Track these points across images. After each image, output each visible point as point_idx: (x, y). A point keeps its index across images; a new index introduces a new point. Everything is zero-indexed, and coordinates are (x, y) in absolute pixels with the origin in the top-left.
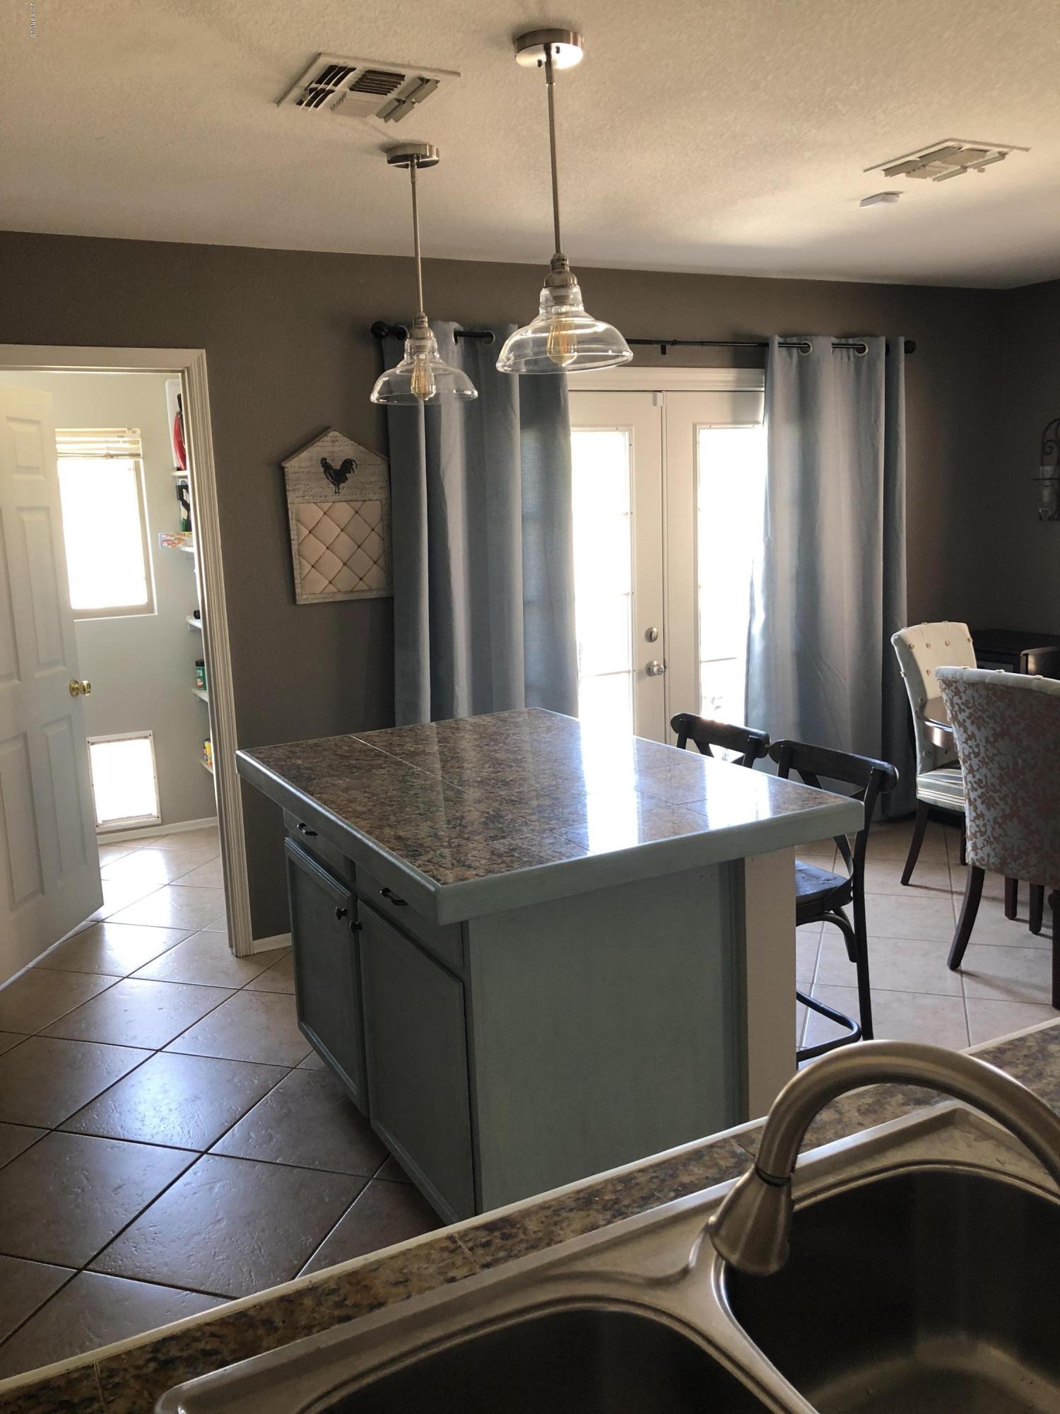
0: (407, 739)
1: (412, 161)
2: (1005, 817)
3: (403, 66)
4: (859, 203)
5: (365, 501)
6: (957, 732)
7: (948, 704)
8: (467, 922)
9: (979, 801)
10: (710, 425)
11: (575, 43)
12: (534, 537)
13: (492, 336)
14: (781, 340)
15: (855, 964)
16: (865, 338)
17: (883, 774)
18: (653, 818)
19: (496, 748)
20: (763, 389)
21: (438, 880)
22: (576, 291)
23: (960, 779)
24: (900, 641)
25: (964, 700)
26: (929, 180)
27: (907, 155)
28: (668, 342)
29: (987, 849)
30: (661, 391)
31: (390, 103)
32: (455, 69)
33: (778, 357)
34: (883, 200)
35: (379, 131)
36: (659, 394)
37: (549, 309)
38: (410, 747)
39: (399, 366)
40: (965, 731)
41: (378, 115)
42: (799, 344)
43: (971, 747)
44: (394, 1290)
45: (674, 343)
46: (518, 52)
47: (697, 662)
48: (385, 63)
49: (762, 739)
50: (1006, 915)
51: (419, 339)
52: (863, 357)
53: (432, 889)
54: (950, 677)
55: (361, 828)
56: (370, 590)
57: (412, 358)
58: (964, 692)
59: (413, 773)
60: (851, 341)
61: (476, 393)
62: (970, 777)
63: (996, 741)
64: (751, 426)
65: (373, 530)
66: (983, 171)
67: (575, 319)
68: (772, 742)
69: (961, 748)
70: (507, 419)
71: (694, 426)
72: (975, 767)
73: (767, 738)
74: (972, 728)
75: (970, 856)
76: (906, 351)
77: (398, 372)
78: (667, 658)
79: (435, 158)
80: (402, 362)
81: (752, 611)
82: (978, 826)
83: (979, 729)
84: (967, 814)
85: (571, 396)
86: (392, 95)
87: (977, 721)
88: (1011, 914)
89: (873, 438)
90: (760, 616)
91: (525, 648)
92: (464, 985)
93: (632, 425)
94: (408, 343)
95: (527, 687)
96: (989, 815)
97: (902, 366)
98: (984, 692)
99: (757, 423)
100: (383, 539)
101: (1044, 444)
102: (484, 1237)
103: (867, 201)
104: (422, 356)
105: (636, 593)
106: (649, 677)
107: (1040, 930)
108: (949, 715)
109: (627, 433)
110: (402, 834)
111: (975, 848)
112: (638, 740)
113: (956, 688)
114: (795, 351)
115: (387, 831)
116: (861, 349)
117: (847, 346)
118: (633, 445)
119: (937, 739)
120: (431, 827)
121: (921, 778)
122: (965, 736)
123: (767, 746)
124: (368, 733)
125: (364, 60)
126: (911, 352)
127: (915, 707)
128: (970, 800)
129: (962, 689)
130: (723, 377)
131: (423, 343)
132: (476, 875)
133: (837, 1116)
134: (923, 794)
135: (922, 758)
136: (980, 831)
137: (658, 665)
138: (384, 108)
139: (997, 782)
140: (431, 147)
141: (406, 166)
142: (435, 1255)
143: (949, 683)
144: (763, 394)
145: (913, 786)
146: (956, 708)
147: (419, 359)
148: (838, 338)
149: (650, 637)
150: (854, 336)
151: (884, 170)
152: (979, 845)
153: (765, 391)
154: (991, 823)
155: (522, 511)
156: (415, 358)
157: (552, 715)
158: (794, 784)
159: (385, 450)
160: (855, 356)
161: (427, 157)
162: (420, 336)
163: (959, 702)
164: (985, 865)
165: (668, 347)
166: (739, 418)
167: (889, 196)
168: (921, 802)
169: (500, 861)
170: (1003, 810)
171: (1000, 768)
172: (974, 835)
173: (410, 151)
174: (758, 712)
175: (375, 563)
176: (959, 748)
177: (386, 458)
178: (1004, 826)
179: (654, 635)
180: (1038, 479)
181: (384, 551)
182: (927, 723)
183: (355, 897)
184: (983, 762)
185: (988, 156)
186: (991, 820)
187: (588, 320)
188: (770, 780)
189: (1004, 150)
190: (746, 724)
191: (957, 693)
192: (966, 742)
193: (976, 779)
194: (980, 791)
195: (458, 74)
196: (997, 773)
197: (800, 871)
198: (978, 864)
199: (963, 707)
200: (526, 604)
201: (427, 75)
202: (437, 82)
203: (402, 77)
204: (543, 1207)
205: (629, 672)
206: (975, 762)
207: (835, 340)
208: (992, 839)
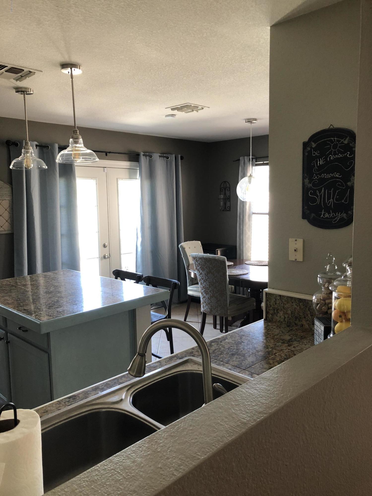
0: (22, 281)
1: (24, 93)
2: (211, 297)
3: (24, 67)
4: (165, 116)
5: (3, 200)
6: (197, 272)
7: (194, 264)
8: (49, 333)
9: (204, 292)
10: (122, 179)
11: (80, 69)
12: (64, 213)
13: (49, 147)
14: (143, 154)
15: (169, 341)
16: (169, 155)
17: (175, 284)
18: (108, 299)
19: (54, 282)
20: (138, 168)
21: (40, 320)
22: (81, 140)
23: (199, 287)
24: (181, 246)
25: (198, 263)
26: (184, 112)
27: (177, 106)
28: (108, 152)
29: (207, 307)
30: (106, 167)
31: (18, 76)
32: (41, 70)
33: (142, 158)
34: (171, 116)
35: (14, 83)
36: (105, 168)
37: (72, 145)
38: (23, 283)
39: (20, 157)
40: (199, 272)
41: (14, 79)
42: (149, 155)
43: (201, 277)
44: (44, 414)
45: (110, 152)
46: (62, 69)
47: (120, 254)
48: (18, 66)
49: (141, 276)
50: (214, 328)
51: (26, 149)
52: (168, 160)
53: (39, 323)
54: (195, 256)
55: (12, 308)
56: (5, 231)
57: (24, 155)
58: (199, 261)
59: (26, 291)
60: (165, 155)
61: (47, 167)
62: (201, 286)
63: (208, 274)
64: (135, 180)
65: (6, 210)
66: (198, 112)
67: (81, 148)
68: (144, 277)
69: (199, 278)
70: (55, 174)
71: (117, 179)
72: (202, 283)
73: (142, 275)
74: (201, 271)
75: (202, 309)
76: (181, 159)
77: (20, 159)
78: (110, 253)
79: (32, 92)
80: (21, 156)
81: (137, 238)
82: (204, 300)
83: (203, 271)
84: (201, 297)
85: (76, 168)
86: (20, 74)
87: (203, 269)
88: (215, 327)
89: (172, 185)
90: (140, 240)
91: (62, 250)
92: (49, 354)
93: (97, 178)
94: (23, 150)
95: (62, 264)
96: (207, 297)
97: (180, 163)
98: (204, 260)
99: (137, 179)
100: (10, 213)
101: (220, 189)
102: (68, 400)
103: (167, 116)
104: (28, 155)
105: (99, 232)
106: (104, 260)
107: (223, 331)
108: (195, 268)
109: (95, 180)
110: (26, 308)
111: (203, 307)
112: (101, 277)
113: (196, 259)
114: (148, 157)
115: (20, 308)
116: (168, 158)
117: (164, 157)
118: (97, 184)
119: (192, 276)
120: (36, 306)
121: (189, 288)
122: (200, 273)
123: (142, 278)
124: (7, 279)
125: (11, 64)
126: (182, 160)
127: (186, 266)
128: (201, 292)
129: (198, 260)
130: (126, 164)
131: (28, 150)
132: (53, 318)
133: (160, 364)
134: (190, 293)
135: (189, 282)
136: (205, 302)
137: (107, 255)
138: (16, 77)
139: (208, 286)
140: (30, 89)
141: (22, 94)
142: (54, 405)
143: (194, 258)
144: (138, 170)
145: (186, 291)
146: (197, 265)
147: (27, 155)
148: (161, 154)
149: (105, 246)
150: (165, 154)
151: (171, 109)
152: (205, 306)
153: (139, 169)
154: (207, 299)
155: (60, 204)
156: (26, 155)
157: (73, 271)
158: (150, 287)
159: (11, 183)
160: (166, 160)
161: (29, 92)
162: (27, 148)
163: (197, 263)
164: (206, 312)
165: (108, 154)
166: (131, 176)
167: (173, 115)
168: (189, 295)
169: (60, 314)
170: (210, 295)
171: (209, 282)
172: (203, 303)
173: (23, 90)
174: (140, 269)
175: (7, 221)
176: (198, 277)
177: (11, 185)
178: (211, 299)
179: (106, 245)
180: (219, 199)
181: (10, 217)
182: (190, 271)
183: (7, 333)
184: (204, 281)
185: (199, 108)
186: (207, 298)
187: (85, 149)
188: (144, 287)
189: (203, 107)
190: (136, 272)
191: (197, 261)
192: (200, 275)
193: (203, 286)
194: (204, 289)
195: (42, 71)
196: (208, 284)
197: (153, 315)
198: (204, 311)
199: (198, 265)
200: (62, 235)
201: (31, 71)
202: (35, 73)
203: (23, 70)
204: (83, 392)
205: (98, 258)
206: (202, 281)
207: (160, 155)
208: (208, 304)
